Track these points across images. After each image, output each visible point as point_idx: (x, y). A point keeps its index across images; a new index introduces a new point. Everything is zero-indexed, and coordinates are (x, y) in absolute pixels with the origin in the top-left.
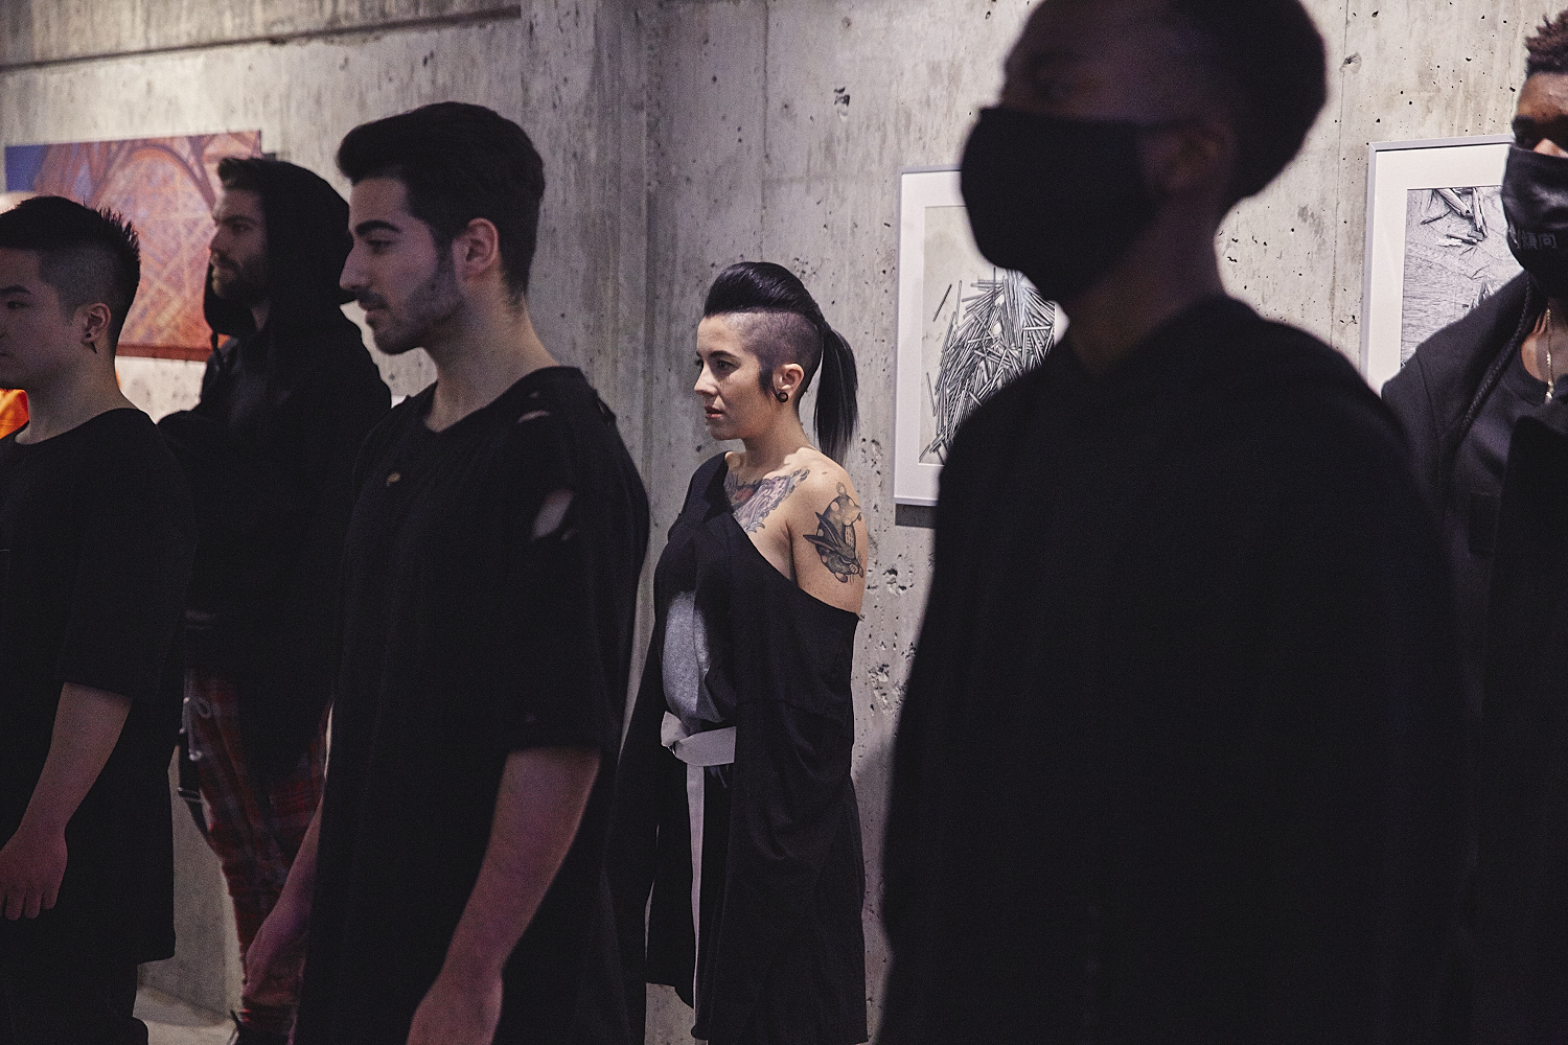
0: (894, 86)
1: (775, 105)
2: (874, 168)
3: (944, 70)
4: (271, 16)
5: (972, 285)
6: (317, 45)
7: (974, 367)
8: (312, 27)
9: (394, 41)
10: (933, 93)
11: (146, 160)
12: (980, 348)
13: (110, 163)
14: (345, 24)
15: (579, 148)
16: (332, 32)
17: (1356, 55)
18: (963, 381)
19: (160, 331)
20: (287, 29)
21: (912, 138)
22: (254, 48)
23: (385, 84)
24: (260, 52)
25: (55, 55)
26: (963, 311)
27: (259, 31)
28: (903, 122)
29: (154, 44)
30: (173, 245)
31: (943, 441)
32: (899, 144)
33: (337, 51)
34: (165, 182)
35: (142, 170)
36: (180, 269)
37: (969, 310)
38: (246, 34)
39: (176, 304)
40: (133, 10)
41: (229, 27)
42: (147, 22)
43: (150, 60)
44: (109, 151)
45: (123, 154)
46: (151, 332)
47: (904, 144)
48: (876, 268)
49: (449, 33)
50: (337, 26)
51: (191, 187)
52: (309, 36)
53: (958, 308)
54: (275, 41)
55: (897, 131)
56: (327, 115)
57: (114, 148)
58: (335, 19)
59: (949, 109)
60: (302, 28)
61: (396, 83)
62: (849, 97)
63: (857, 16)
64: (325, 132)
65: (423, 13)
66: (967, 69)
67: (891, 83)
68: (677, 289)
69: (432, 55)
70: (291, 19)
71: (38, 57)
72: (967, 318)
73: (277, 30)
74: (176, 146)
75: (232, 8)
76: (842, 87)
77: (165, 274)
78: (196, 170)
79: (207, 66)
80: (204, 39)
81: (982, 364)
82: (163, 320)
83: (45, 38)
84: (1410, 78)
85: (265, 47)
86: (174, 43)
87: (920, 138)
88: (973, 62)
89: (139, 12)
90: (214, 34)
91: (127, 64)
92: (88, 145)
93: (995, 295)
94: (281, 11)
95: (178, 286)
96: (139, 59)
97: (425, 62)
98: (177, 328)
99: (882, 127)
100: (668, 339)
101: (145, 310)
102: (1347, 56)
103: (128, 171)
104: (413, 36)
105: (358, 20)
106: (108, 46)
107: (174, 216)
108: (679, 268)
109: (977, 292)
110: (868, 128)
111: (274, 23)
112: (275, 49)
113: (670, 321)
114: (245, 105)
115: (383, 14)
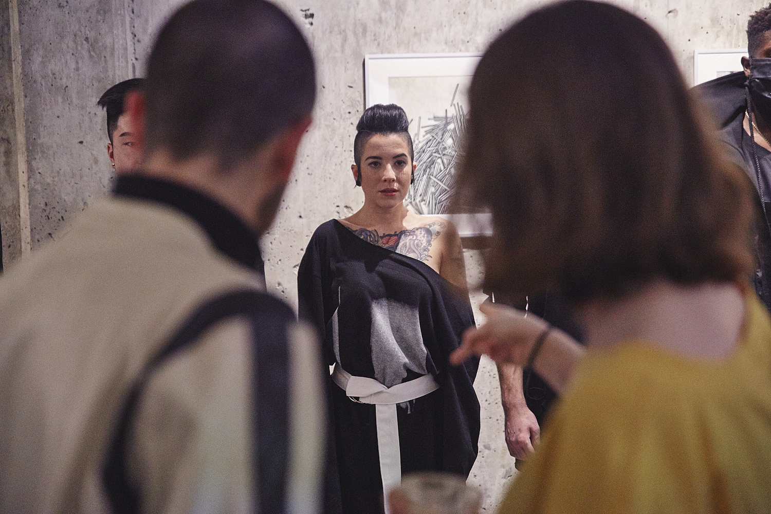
0: (352, 10)
2: (338, 55)
5: (429, 119)
7: (433, 163)
10: (383, 15)
12: (437, 151)
17: (675, 10)
18: (425, 171)
21: (368, 39)
26: (422, 132)
28: (361, 30)
31: (411, 203)
32: (358, 42)
37: (427, 132)
47: (362, 42)
48: (342, 110)
53: (419, 131)
55: (355, 34)
59: (397, 24)
62: (313, 15)
67: (349, 8)
72: (426, 137)
76: (307, 8)
81: (439, 161)
84: (706, 21)
87: (375, 40)
93: (447, 124)
99: (343, 32)
102: (670, 10)
109: (433, 123)
110: (331, 32)
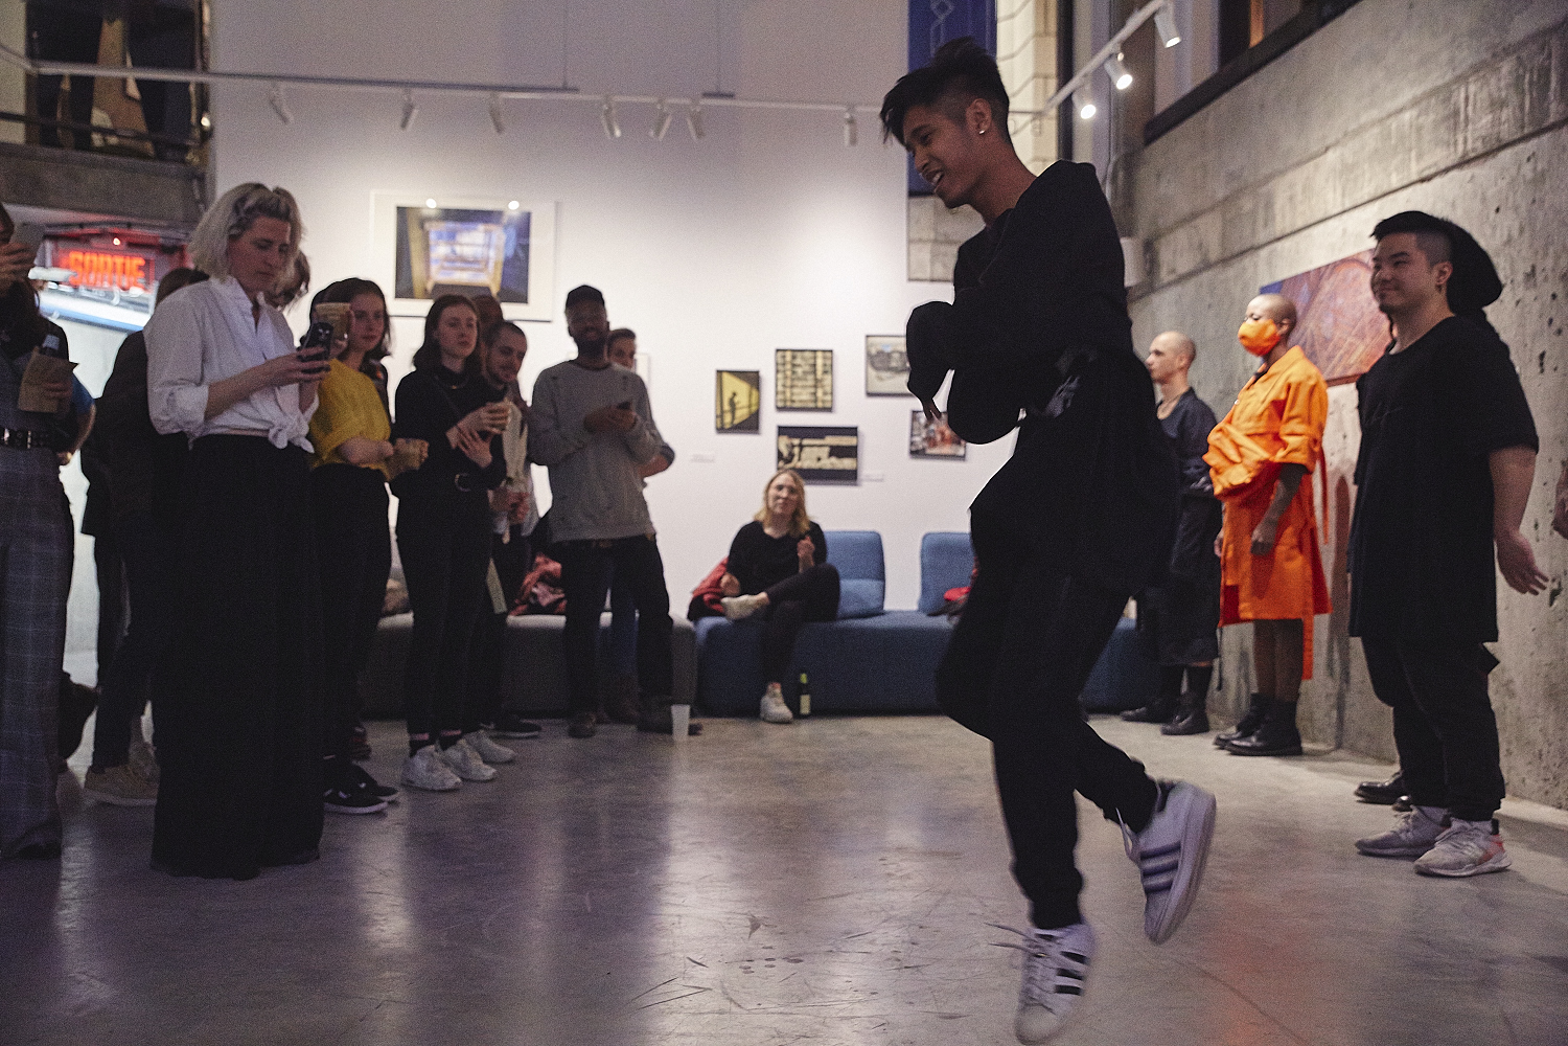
4: (1423, 165)
6: (1454, 173)
8: (1449, 163)
9: (1506, 155)
11: (1343, 270)
13: (1321, 278)
14: (1472, 155)
16: (1463, 163)
19: (1351, 366)
20: (1433, 171)
22: (1410, 189)
23: (1499, 182)
25: (1288, 231)
27: (1415, 177)
29: (1348, 205)
30: (1358, 315)
34: (1354, 279)
35: (1340, 277)
36: (1363, 328)
38: (1406, 182)
39: (1361, 348)
40: (1335, 190)
41: (1395, 182)
42: (1343, 195)
43: (1345, 216)
44: (1320, 272)
45: (1328, 271)
46: (1346, 368)
49: (1545, 138)
50: (1467, 158)
52: (1447, 170)
54: (1422, 180)
57: (1323, 270)
58: (1465, 153)
60: (1443, 167)
61: (1508, 179)
65: (1526, 131)
69: (1534, 154)
70: (1435, 164)
71: (1278, 234)
73: (1426, 173)
74: (1361, 257)
75: (1396, 169)
77: (1353, 333)
80: (1379, 193)
82: (1352, 360)
83: (1281, 224)
85: (1419, 187)
86: (1359, 202)
89: (1339, 191)
90: (1386, 188)
91: (1330, 223)
92: (1308, 273)
94: (1428, 160)
95: (1361, 336)
96: (1337, 218)
97: (1529, 159)
98: (1361, 362)
101: (1342, 356)
103: (1332, 280)
104: (1520, 147)
105: (1480, 148)
106: (1320, 216)
107: (1359, 298)
111: (1422, 171)
112: (1425, 185)
115: (1498, 140)
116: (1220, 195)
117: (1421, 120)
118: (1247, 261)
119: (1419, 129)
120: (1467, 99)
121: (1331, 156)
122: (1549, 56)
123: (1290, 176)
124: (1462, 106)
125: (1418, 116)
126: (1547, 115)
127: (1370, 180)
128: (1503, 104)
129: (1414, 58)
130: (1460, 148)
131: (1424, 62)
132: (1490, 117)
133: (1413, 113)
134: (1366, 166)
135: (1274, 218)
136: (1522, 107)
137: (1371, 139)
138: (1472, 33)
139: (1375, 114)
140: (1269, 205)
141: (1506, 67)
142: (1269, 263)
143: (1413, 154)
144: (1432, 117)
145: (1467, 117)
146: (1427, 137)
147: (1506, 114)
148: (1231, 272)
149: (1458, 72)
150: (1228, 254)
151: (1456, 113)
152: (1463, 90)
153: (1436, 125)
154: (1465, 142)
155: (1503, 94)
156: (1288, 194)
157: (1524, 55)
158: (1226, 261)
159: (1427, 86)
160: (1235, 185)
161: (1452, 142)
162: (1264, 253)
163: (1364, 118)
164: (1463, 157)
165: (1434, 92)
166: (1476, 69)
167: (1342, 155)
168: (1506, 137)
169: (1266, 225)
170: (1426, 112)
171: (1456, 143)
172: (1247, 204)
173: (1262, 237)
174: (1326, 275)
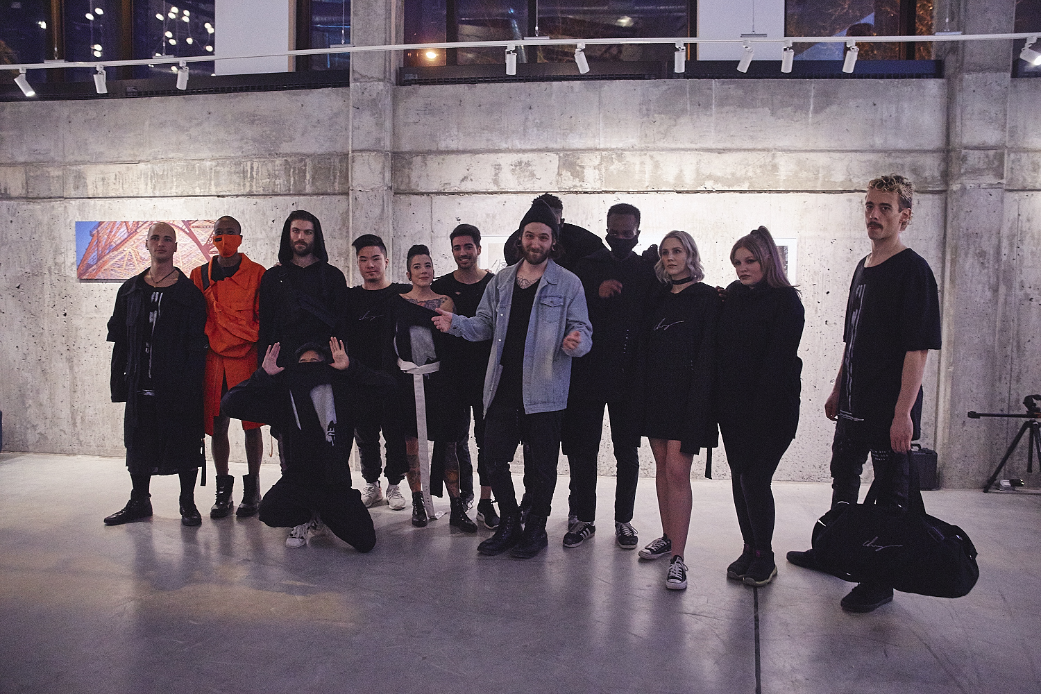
1: (435, 220)
3: (491, 215)
4: (219, 189)
6: (242, 198)
8: (240, 194)
9: (280, 198)
13: (138, 228)
14: (255, 193)
15: (376, 227)
16: (250, 195)
20: (228, 194)
22: (211, 198)
23: (275, 209)
24: (214, 199)
25: (100, 196)
27: (212, 193)
29: (157, 195)
33: (253, 200)
38: (206, 193)
40: (146, 184)
41: (198, 192)
42: (154, 189)
43: (156, 199)
44: (138, 225)
49: (302, 198)
50: (252, 194)
51: (183, 234)
52: (237, 196)
54: (218, 196)
56: (247, 217)
57: (140, 223)
58: (251, 191)
60: (235, 194)
61: (280, 209)
63: (462, 202)
64: (247, 221)
65: (291, 192)
66: (498, 217)
68: (401, 261)
69: (296, 202)
70: (229, 191)
71: (91, 195)
73: (221, 194)
75: (200, 187)
78: (186, 230)
79: (185, 202)
80: (186, 194)
83: (94, 191)
85: (216, 198)
86: (168, 195)
88: (500, 214)
89: (150, 186)
90: (190, 193)
91: (142, 200)
92: (127, 222)
94: (224, 189)
96: (148, 199)
97: (293, 204)
100: (398, 272)
104: (287, 198)
105: (262, 192)
106: (131, 194)
108: (402, 256)
113: (399, 268)
114: (206, 212)
115: (273, 191)
116: (21, 159)
117: (218, 168)
118: (56, 204)
119: (217, 173)
120: (252, 168)
121: (142, 166)
122: (305, 165)
123: (102, 167)
124: (249, 171)
125: (216, 166)
126: (305, 189)
127: (177, 187)
128: (276, 177)
129: (213, 138)
130: (248, 190)
131: (218, 142)
132: (268, 180)
133: (214, 163)
134: (175, 179)
135: (85, 186)
136: (289, 181)
137: (178, 167)
138: (255, 140)
139: (181, 155)
140: (80, 177)
141: (278, 162)
142: (81, 209)
143: (213, 182)
144: (226, 169)
145: (252, 176)
146: (223, 178)
147: (277, 182)
148: (37, 207)
149: (244, 154)
150: (31, 195)
151: (244, 172)
152: (249, 164)
153: (230, 173)
154: (251, 186)
155: (277, 173)
156: (101, 176)
157: (290, 160)
158: (28, 198)
159: (223, 154)
160: (41, 157)
161: (242, 184)
162: (73, 202)
163: (170, 156)
164: (248, 192)
165: (227, 158)
166: (259, 157)
167: (153, 168)
168: (278, 190)
169: (77, 188)
170: (223, 165)
171: (244, 185)
172: (55, 172)
173: (73, 193)
174: (144, 227)
